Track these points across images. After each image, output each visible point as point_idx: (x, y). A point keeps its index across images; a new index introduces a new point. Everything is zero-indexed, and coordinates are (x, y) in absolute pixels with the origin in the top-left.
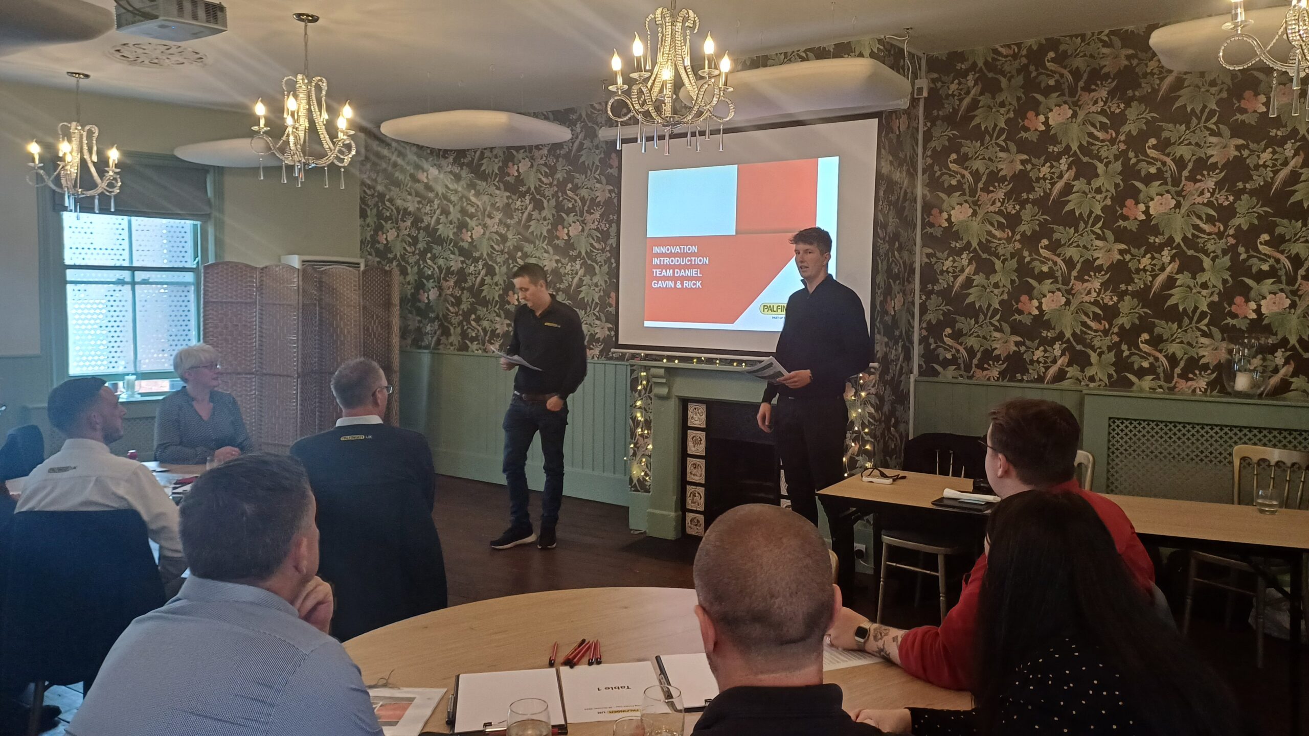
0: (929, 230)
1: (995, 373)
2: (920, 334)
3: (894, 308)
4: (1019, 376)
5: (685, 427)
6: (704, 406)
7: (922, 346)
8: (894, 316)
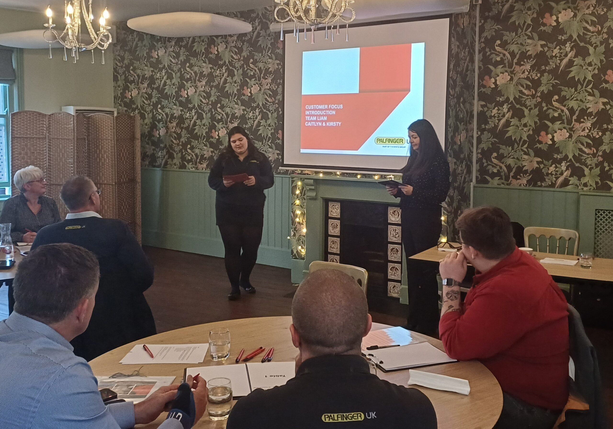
0: (483, 90)
1: (524, 181)
2: (477, 157)
3: (460, 140)
4: (539, 183)
5: (327, 218)
6: (339, 204)
7: (478, 165)
8: (460, 145)
